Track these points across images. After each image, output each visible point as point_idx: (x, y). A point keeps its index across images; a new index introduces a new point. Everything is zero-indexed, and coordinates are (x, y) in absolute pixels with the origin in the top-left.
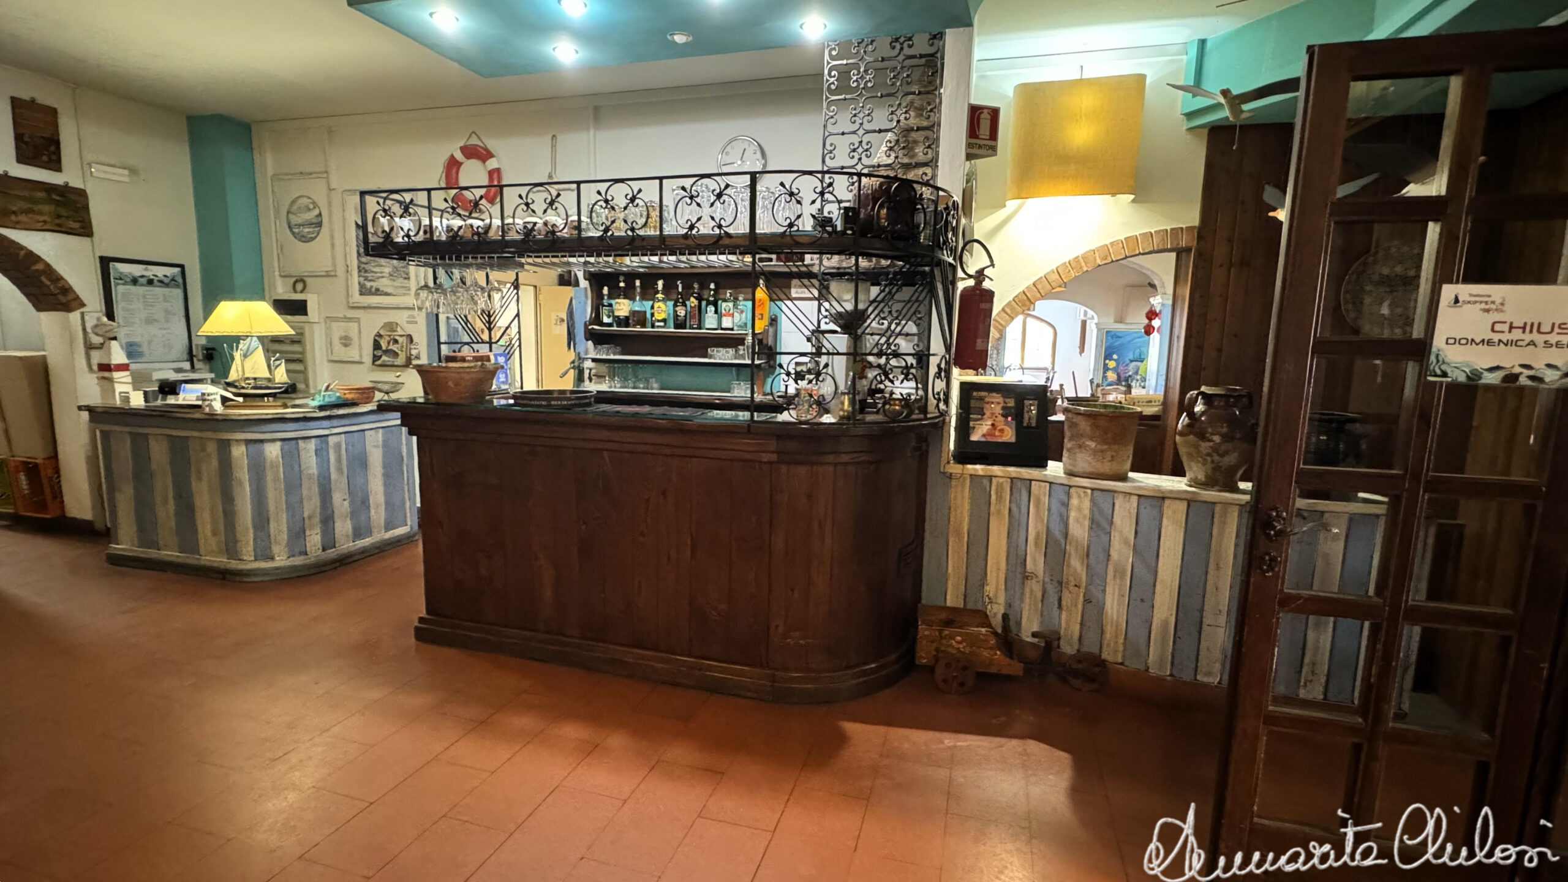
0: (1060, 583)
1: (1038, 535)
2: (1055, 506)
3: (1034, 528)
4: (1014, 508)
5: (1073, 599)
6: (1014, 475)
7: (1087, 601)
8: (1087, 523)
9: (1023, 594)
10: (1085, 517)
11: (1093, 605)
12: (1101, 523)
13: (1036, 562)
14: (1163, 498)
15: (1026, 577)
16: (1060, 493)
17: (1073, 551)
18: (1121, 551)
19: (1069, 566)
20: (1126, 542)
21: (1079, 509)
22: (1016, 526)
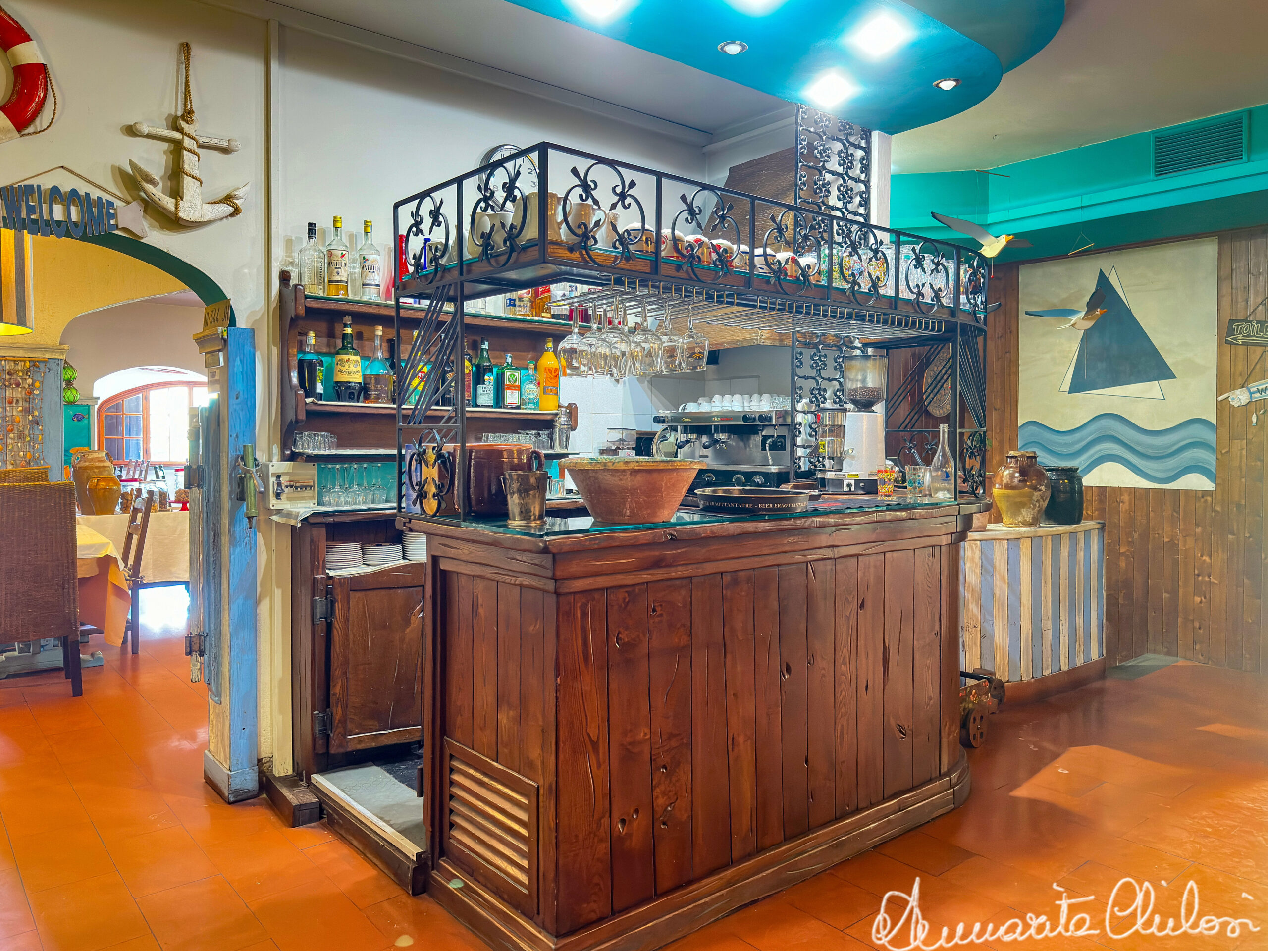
5: (973, 639)
8: (978, 571)
10: (976, 564)
11: (986, 637)
12: (987, 568)
14: (1018, 539)
18: (1000, 587)
20: (1003, 579)
21: (973, 560)
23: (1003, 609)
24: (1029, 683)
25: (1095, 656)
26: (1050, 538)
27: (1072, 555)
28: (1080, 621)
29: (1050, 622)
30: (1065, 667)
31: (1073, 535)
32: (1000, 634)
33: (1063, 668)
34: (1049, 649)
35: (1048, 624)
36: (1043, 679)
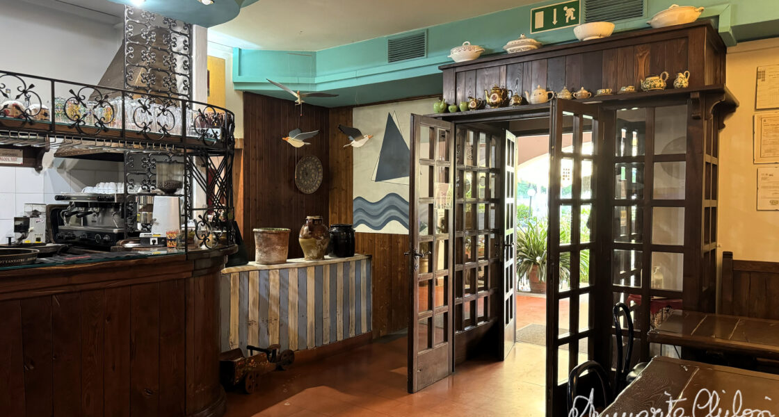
0: (267, 321)
1: (254, 299)
2: (263, 282)
3: (252, 296)
4: (242, 290)
5: (274, 327)
6: (241, 270)
7: (281, 325)
8: (278, 287)
9: (248, 334)
10: (276, 284)
11: (283, 326)
12: (284, 285)
13: (254, 314)
14: (307, 267)
15: (249, 324)
16: (265, 274)
17: (273, 303)
18: (293, 296)
19: (271, 310)
20: (295, 291)
21: (274, 280)
22: (243, 297)
23: (295, 308)
24: (312, 350)
25: (364, 330)
26: (329, 266)
27: (346, 275)
28: (353, 312)
29: (328, 314)
30: (340, 338)
31: (346, 264)
32: (292, 323)
33: (338, 339)
34: (328, 331)
35: (327, 315)
36: (323, 347)
